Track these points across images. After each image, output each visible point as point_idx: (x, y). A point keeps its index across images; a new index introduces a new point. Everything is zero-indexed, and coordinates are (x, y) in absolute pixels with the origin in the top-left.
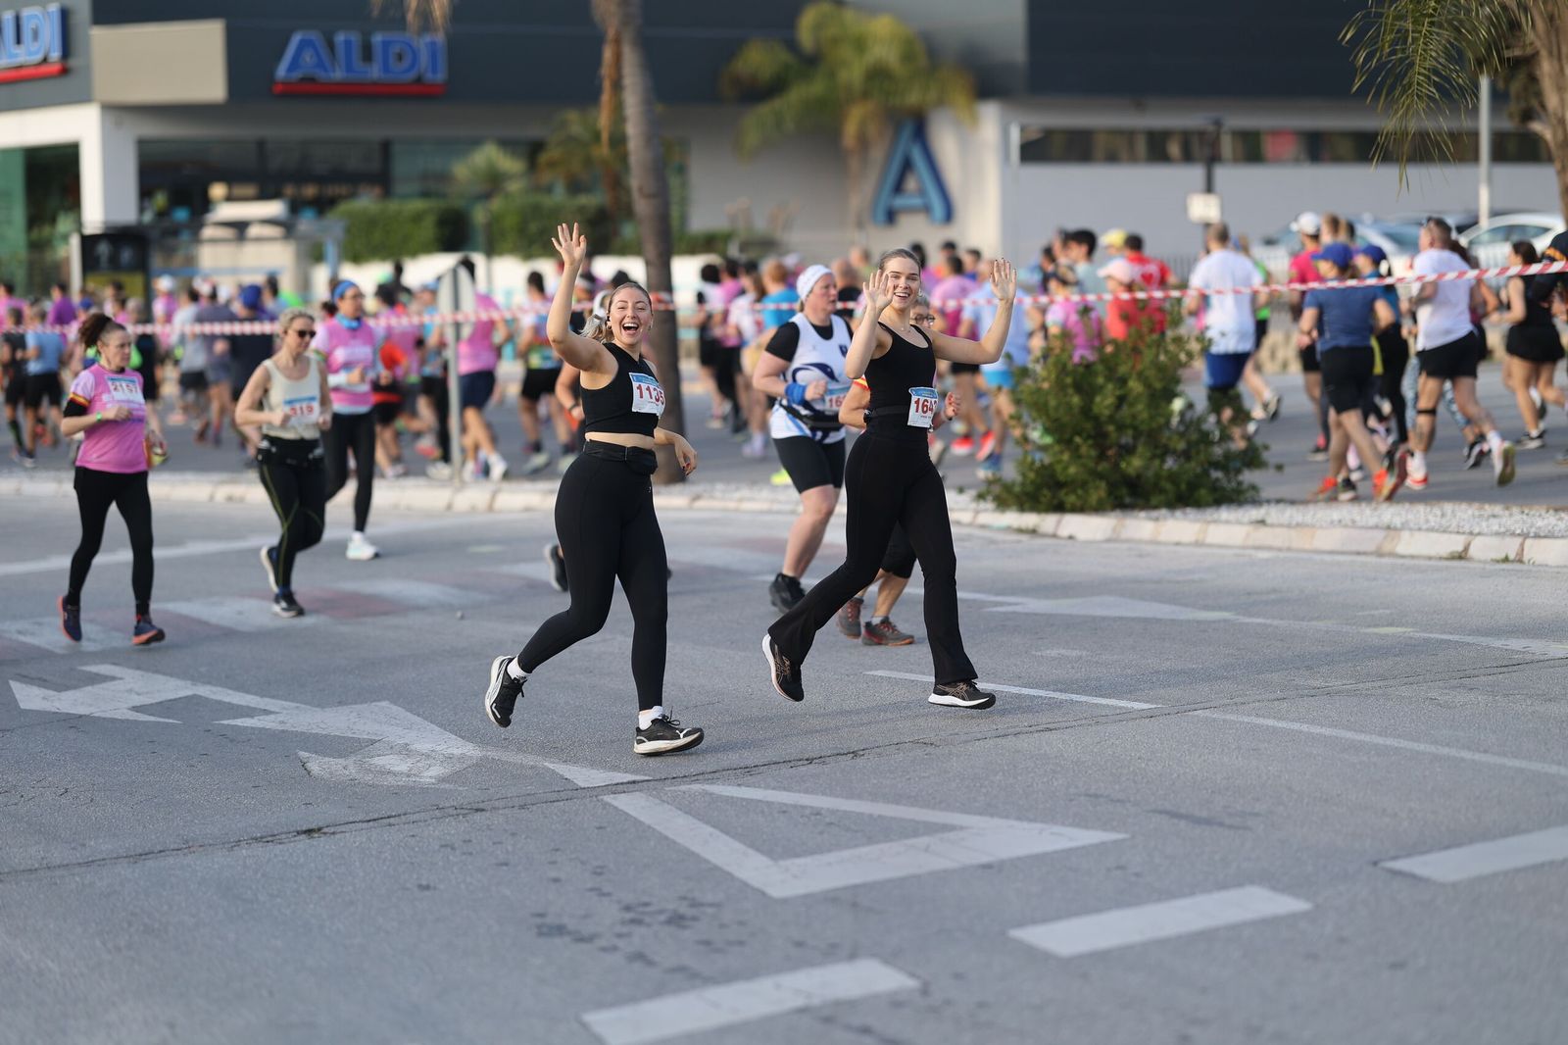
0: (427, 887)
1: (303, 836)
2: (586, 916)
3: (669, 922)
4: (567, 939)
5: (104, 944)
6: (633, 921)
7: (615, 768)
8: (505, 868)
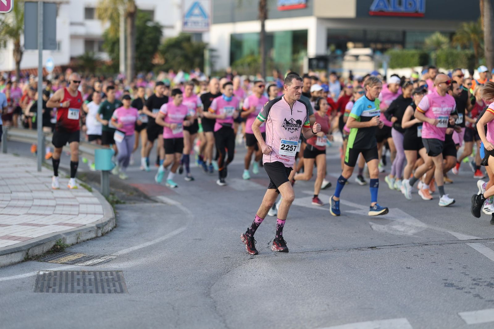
0: (409, 268)
1: (370, 249)
2: (460, 282)
3: (488, 285)
4: (454, 288)
5: (308, 278)
6: (475, 284)
7: (471, 234)
8: (434, 264)
